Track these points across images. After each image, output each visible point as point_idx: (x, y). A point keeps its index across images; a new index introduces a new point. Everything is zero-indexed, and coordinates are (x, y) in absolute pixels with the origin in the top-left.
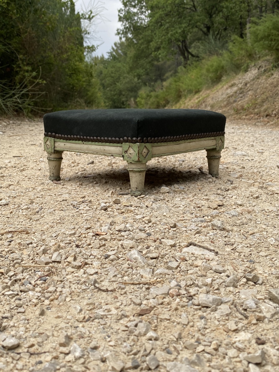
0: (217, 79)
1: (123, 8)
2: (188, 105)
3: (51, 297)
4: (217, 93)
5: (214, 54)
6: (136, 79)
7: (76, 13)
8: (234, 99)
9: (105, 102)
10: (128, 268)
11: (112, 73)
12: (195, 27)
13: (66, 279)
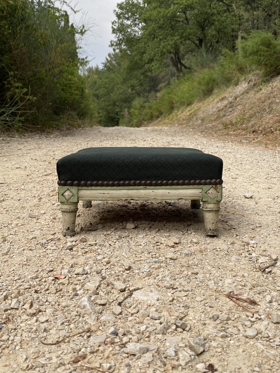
0: (208, 92)
1: (117, 21)
2: (180, 117)
3: (3, 346)
4: (208, 106)
5: (206, 67)
6: (130, 90)
7: (70, 24)
8: (224, 113)
9: (99, 113)
10: (76, 316)
11: (106, 84)
12: (187, 39)
13: (19, 327)
